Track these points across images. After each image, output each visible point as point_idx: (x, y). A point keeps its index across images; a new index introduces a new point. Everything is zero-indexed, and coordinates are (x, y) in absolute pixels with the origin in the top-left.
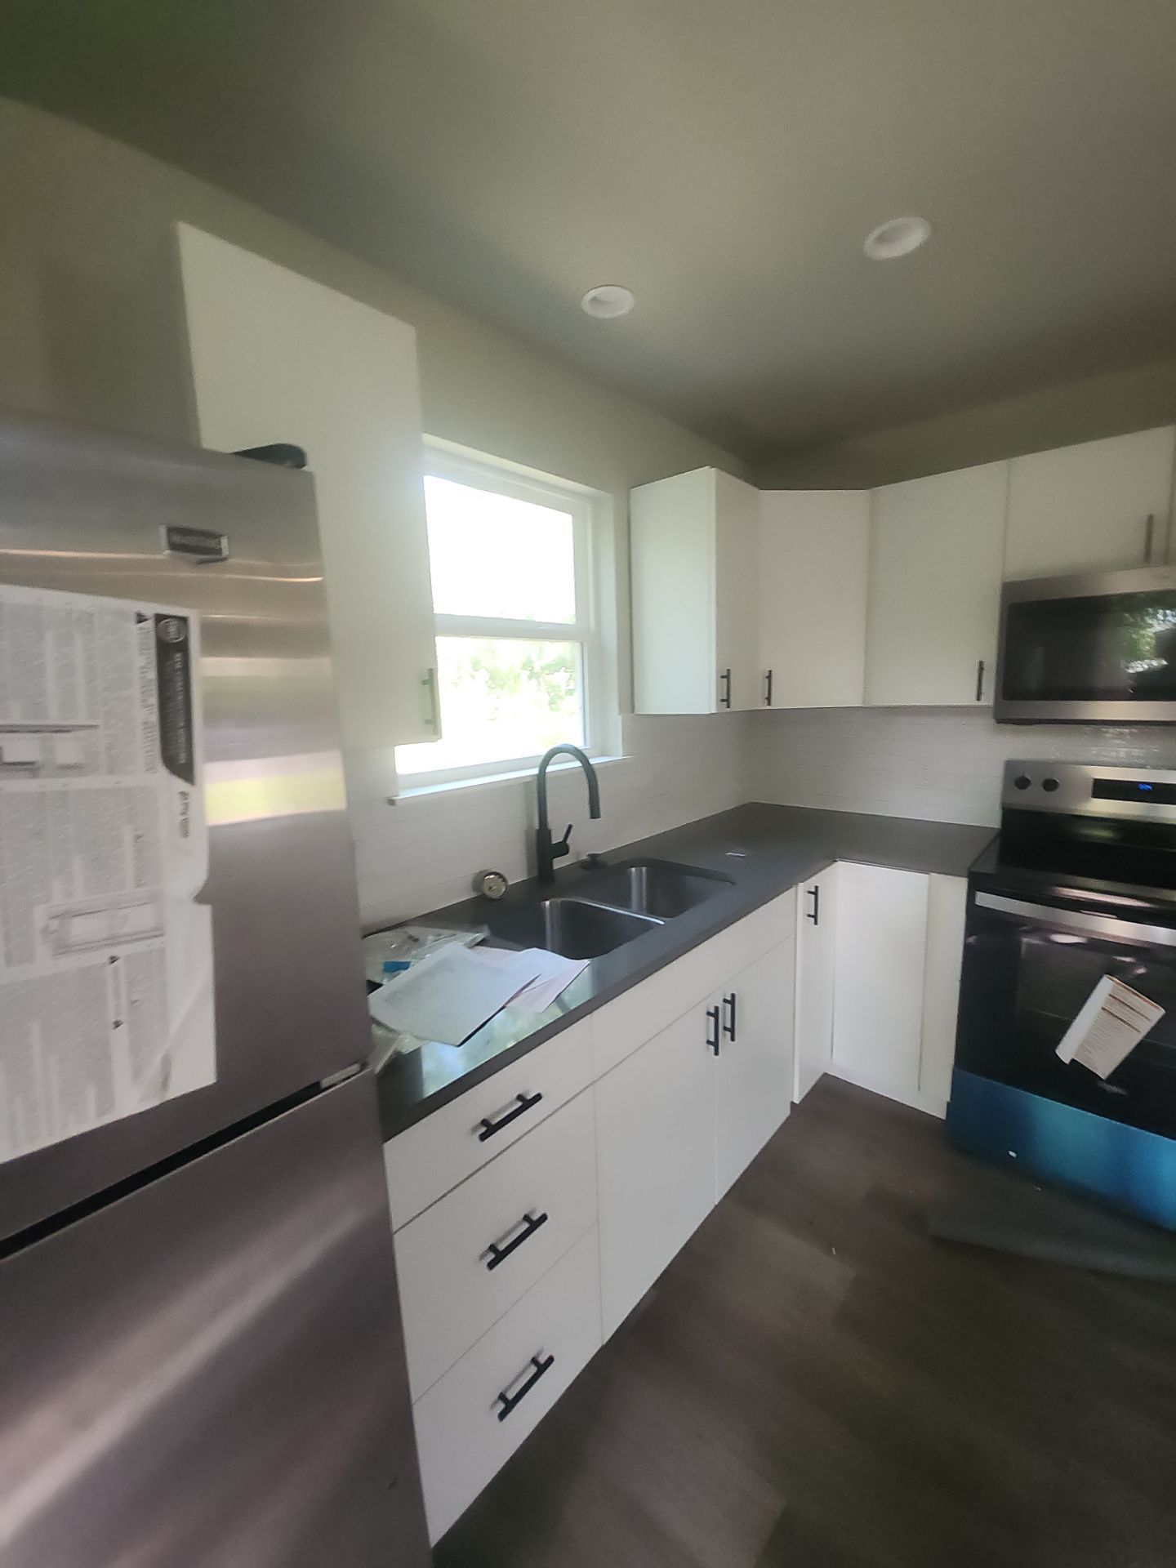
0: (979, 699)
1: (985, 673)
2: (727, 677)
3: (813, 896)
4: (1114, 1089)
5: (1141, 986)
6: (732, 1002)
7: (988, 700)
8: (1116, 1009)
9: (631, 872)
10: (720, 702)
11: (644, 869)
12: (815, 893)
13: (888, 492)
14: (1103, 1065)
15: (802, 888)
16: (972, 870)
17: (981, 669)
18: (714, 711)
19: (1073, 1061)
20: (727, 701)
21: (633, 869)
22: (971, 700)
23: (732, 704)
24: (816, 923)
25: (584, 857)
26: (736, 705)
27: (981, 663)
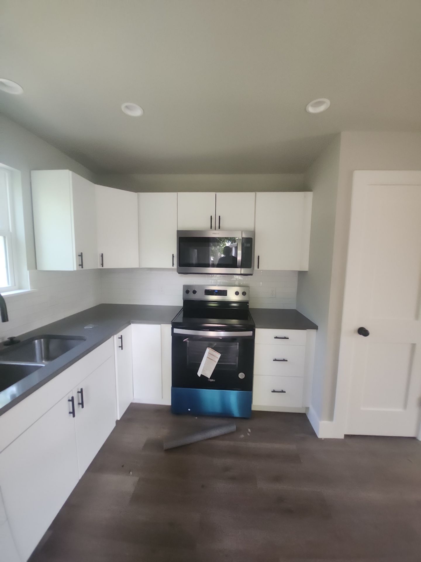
0: (173, 266)
1: (174, 258)
2: (81, 255)
3: (120, 339)
4: (212, 380)
5: (216, 349)
6: (81, 392)
7: (175, 266)
8: (211, 357)
9: (35, 343)
10: (78, 266)
11: (42, 340)
12: (121, 338)
13: (143, 195)
14: (209, 375)
15: (116, 337)
16: (173, 321)
17: (173, 257)
18: (75, 269)
19: (201, 375)
20: (82, 265)
21: (36, 341)
22: (171, 266)
23: (84, 266)
24: (122, 349)
25: (6, 339)
26: (86, 266)
27: (173, 255)
